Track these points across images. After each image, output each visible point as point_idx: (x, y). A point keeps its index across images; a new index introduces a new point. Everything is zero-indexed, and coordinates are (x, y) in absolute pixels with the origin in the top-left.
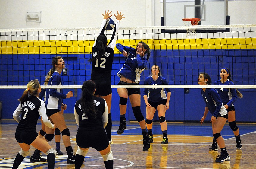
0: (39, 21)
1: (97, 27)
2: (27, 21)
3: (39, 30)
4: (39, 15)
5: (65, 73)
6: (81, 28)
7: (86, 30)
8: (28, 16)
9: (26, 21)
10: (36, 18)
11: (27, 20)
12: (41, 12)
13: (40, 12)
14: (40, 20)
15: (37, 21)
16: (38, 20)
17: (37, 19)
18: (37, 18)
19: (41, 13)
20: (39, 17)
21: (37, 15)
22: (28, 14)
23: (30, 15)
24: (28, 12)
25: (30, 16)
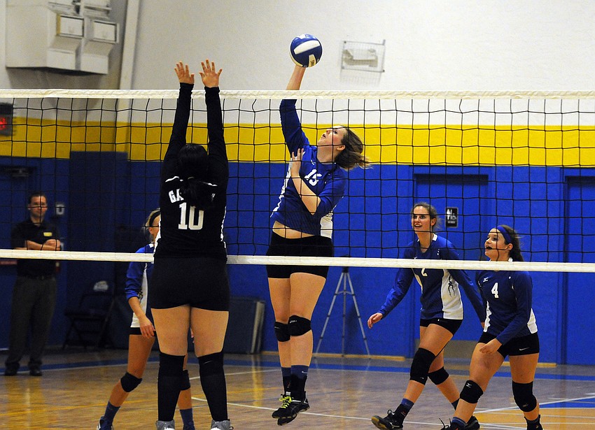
0: (379, 69)
1: (550, 91)
2: (343, 68)
3: (381, 95)
4: (379, 50)
5: (452, 222)
6: (504, 91)
7: (519, 98)
8: (346, 52)
9: (339, 68)
10: (369, 58)
11: (344, 64)
12: (384, 41)
13: (381, 43)
14: (382, 67)
15: (372, 69)
16: (376, 66)
17: (372, 63)
18: (373, 58)
19: (383, 44)
20: (380, 57)
21: (374, 51)
22: (347, 47)
23: (352, 50)
24: (346, 40)
25: (351, 54)
